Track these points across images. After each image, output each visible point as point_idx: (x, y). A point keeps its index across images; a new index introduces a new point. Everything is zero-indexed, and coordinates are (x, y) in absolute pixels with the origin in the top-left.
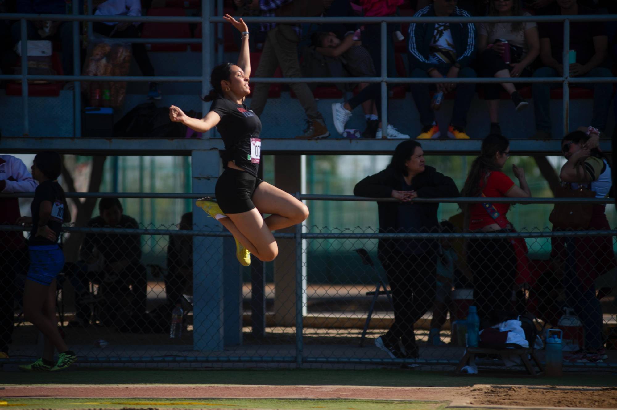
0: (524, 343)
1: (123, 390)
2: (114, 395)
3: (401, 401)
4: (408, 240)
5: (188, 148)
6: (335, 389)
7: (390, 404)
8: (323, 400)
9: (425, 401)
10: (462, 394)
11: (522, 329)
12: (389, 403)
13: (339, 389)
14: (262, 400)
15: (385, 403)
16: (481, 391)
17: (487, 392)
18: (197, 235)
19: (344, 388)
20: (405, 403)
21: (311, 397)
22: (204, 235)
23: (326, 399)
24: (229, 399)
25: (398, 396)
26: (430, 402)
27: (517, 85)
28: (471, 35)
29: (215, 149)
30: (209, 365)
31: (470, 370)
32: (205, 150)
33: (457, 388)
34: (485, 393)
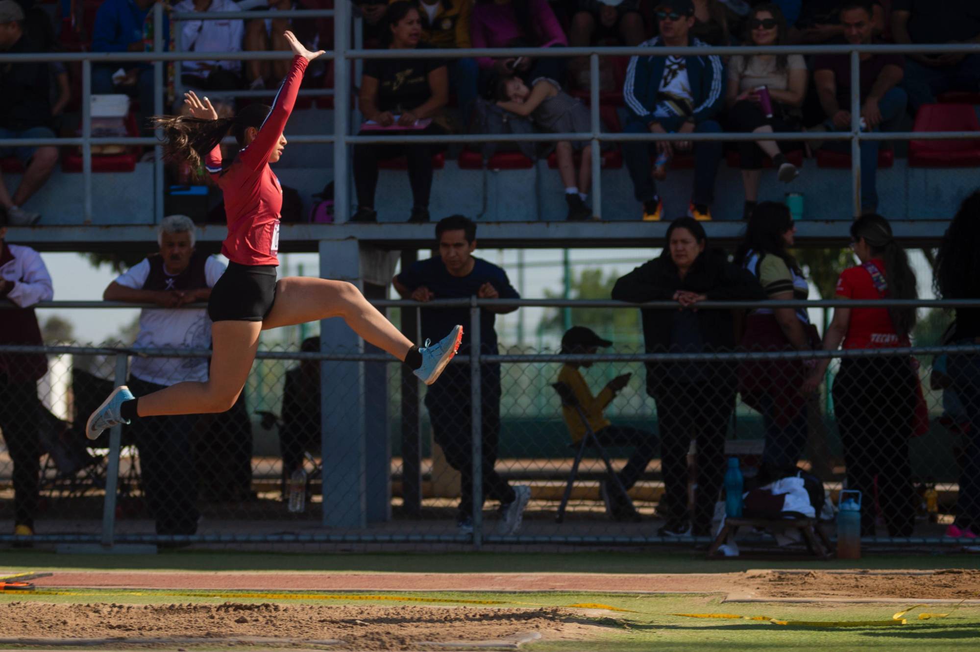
0: (809, 510)
1: (223, 579)
2: (210, 585)
3: (649, 594)
4: (684, 363)
5: (314, 237)
6: (542, 578)
7: (633, 599)
8: (529, 592)
9: (686, 593)
10: (735, 582)
11: (804, 491)
12: (630, 596)
13: (548, 577)
14: (435, 593)
15: (625, 596)
16: (763, 579)
17: (772, 579)
18: (328, 359)
19: (554, 576)
20: (656, 596)
21: (509, 589)
22: (338, 359)
23: (533, 592)
24: (384, 591)
25: (640, 586)
26: (694, 595)
27: (781, 143)
28: (717, 76)
29: (352, 238)
30: (347, 546)
31: (729, 550)
32: (338, 240)
33: (725, 575)
34: (770, 581)
